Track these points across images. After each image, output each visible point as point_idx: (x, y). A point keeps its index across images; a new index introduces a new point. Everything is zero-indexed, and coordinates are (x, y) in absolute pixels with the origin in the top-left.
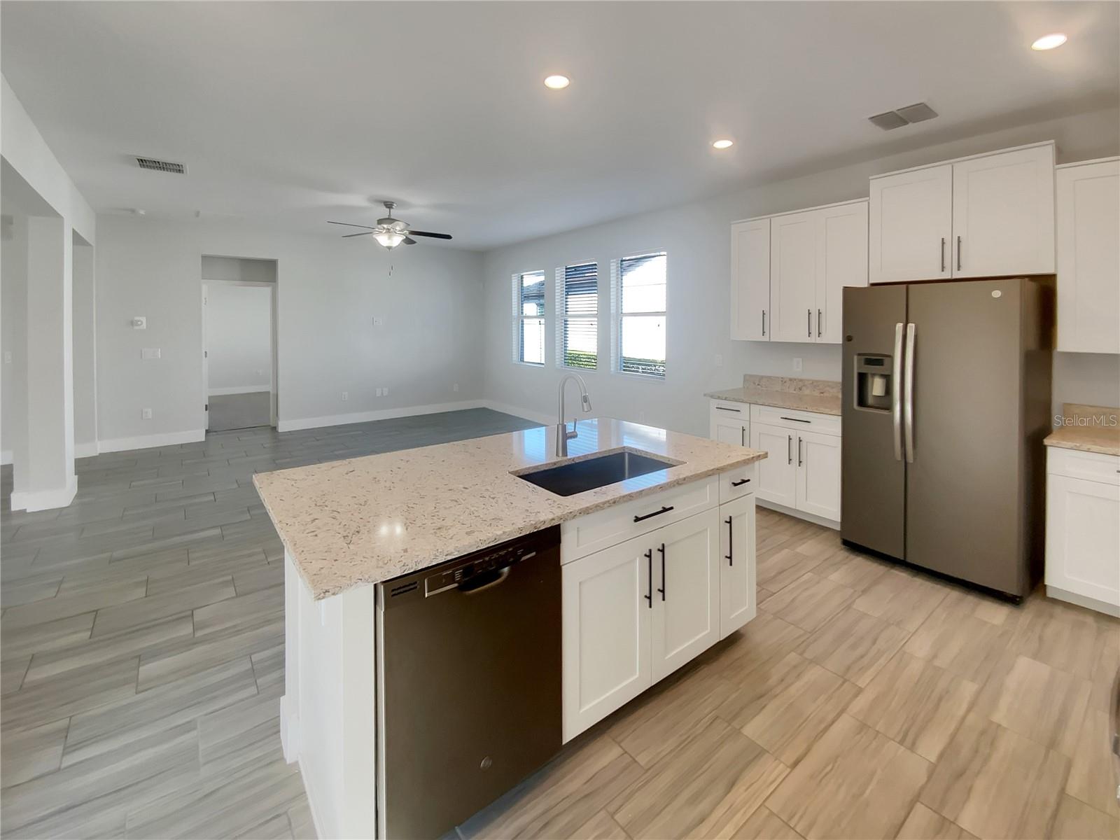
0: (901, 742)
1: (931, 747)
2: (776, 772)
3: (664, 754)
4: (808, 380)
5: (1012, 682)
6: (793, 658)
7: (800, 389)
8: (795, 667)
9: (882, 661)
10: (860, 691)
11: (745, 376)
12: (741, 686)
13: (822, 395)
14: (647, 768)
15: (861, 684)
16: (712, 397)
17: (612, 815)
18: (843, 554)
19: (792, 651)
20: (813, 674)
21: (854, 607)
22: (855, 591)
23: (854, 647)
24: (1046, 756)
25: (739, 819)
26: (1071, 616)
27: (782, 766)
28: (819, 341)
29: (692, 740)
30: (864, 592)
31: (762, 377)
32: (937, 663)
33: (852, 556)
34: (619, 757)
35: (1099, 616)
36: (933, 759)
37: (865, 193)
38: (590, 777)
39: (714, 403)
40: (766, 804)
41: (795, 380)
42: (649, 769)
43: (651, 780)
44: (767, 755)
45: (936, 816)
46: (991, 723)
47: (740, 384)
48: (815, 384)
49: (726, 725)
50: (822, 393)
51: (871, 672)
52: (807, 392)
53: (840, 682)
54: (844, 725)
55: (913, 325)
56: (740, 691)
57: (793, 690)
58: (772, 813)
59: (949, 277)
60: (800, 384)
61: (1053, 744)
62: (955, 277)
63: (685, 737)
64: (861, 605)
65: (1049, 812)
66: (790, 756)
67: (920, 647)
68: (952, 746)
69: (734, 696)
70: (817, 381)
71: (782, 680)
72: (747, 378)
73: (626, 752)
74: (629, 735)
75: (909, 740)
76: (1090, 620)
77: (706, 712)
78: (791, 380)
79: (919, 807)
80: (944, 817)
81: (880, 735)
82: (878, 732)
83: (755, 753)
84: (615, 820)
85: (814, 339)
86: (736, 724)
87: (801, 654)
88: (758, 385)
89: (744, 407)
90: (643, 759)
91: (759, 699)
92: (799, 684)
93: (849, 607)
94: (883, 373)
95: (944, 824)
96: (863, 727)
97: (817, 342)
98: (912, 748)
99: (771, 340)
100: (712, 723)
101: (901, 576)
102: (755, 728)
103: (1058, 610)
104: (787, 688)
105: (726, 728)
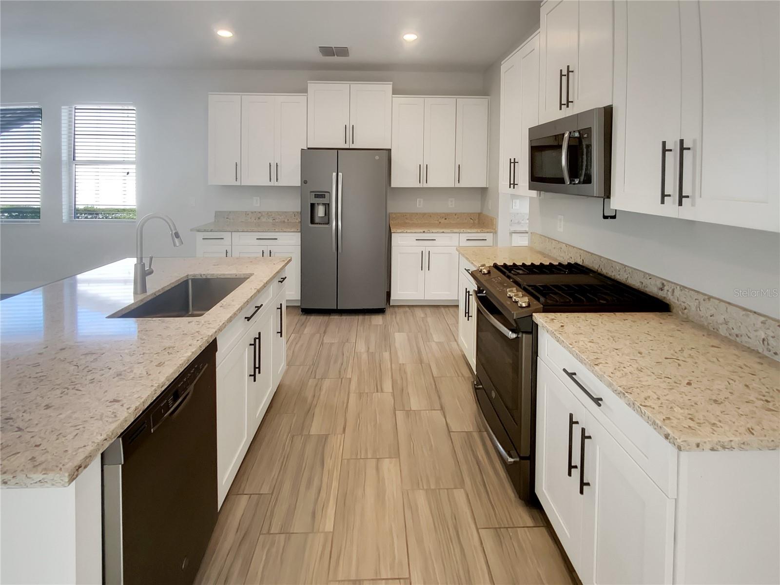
0: (377, 392)
1: (388, 386)
2: (339, 440)
3: (276, 477)
4: (264, 212)
5: (397, 345)
6: (312, 382)
7: (259, 218)
8: (316, 385)
9: (351, 361)
10: (350, 379)
11: (216, 212)
12: (295, 412)
13: (274, 221)
14: (271, 491)
15: (349, 376)
16: (199, 231)
17: (269, 533)
18: (304, 318)
19: (309, 379)
20: (326, 384)
21: (325, 341)
22: (321, 334)
23: (336, 362)
24: (422, 366)
25: (336, 475)
26: (401, 310)
27: (339, 436)
28: (276, 184)
29: (287, 458)
30: (325, 332)
31: (230, 212)
32: (371, 351)
33: (308, 317)
34: (248, 501)
35: (409, 306)
36: (391, 391)
37: (305, 91)
38: (237, 527)
39: (200, 236)
40: (343, 458)
41: (255, 212)
42: (273, 492)
43: (278, 496)
44: (329, 436)
45: (405, 412)
46: (400, 364)
47: (212, 219)
48: (269, 214)
49: (300, 437)
50: (274, 220)
51: (350, 370)
52: (263, 220)
53: (340, 380)
54: (353, 398)
55: (341, 174)
56: (296, 415)
57: (321, 397)
58: (348, 460)
59: (348, 147)
60: (259, 215)
61: (421, 362)
62: (351, 147)
63: (282, 458)
64: (327, 340)
65: (434, 387)
66: (340, 429)
67: (361, 347)
68: (394, 383)
69: (294, 420)
70: (271, 212)
71: (314, 396)
72: (218, 214)
73: (251, 494)
74: (246, 485)
75: (379, 389)
76: (407, 309)
77: (285, 437)
78: (252, 213)
79: (397, 412)
80: (407, 410)
81: (368, 394)
82: (367, 393)
83: (323, 439)
84: (272, 534)
85: (273, 183)
86: (305, 432)
87: (315, 378)
88: (227, 218)
89: (227, 236)
90: (265, 490)
91: (309, 412)
92: (323, 392)
93: (322, 344)
94: (323, 203)
95: (408, 413)
96: (360, 395)
97: (275, 185)
98: (382, 391)
99: (242, 184)
100: (292, 441)
101: (335, 318)
102: (316, 428)
103: (396, 309)
104: (318, 398)
105: (301, 439)
